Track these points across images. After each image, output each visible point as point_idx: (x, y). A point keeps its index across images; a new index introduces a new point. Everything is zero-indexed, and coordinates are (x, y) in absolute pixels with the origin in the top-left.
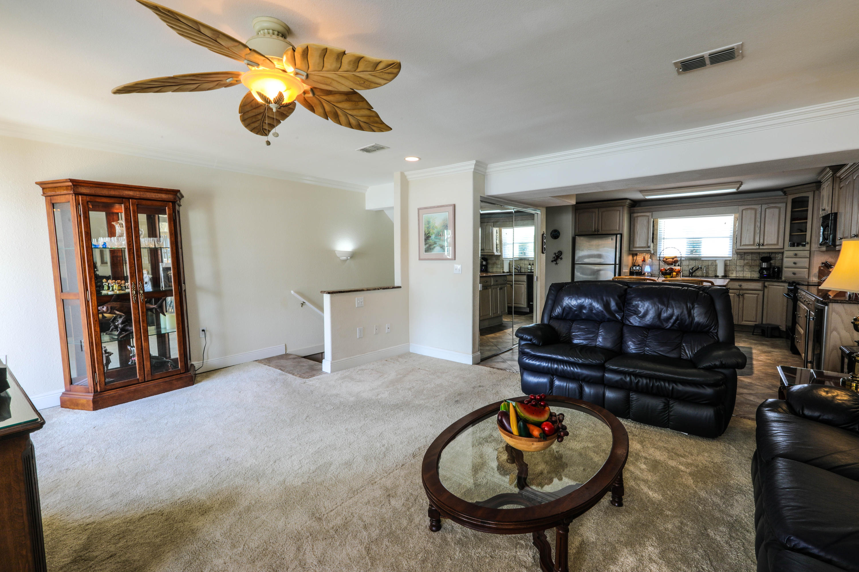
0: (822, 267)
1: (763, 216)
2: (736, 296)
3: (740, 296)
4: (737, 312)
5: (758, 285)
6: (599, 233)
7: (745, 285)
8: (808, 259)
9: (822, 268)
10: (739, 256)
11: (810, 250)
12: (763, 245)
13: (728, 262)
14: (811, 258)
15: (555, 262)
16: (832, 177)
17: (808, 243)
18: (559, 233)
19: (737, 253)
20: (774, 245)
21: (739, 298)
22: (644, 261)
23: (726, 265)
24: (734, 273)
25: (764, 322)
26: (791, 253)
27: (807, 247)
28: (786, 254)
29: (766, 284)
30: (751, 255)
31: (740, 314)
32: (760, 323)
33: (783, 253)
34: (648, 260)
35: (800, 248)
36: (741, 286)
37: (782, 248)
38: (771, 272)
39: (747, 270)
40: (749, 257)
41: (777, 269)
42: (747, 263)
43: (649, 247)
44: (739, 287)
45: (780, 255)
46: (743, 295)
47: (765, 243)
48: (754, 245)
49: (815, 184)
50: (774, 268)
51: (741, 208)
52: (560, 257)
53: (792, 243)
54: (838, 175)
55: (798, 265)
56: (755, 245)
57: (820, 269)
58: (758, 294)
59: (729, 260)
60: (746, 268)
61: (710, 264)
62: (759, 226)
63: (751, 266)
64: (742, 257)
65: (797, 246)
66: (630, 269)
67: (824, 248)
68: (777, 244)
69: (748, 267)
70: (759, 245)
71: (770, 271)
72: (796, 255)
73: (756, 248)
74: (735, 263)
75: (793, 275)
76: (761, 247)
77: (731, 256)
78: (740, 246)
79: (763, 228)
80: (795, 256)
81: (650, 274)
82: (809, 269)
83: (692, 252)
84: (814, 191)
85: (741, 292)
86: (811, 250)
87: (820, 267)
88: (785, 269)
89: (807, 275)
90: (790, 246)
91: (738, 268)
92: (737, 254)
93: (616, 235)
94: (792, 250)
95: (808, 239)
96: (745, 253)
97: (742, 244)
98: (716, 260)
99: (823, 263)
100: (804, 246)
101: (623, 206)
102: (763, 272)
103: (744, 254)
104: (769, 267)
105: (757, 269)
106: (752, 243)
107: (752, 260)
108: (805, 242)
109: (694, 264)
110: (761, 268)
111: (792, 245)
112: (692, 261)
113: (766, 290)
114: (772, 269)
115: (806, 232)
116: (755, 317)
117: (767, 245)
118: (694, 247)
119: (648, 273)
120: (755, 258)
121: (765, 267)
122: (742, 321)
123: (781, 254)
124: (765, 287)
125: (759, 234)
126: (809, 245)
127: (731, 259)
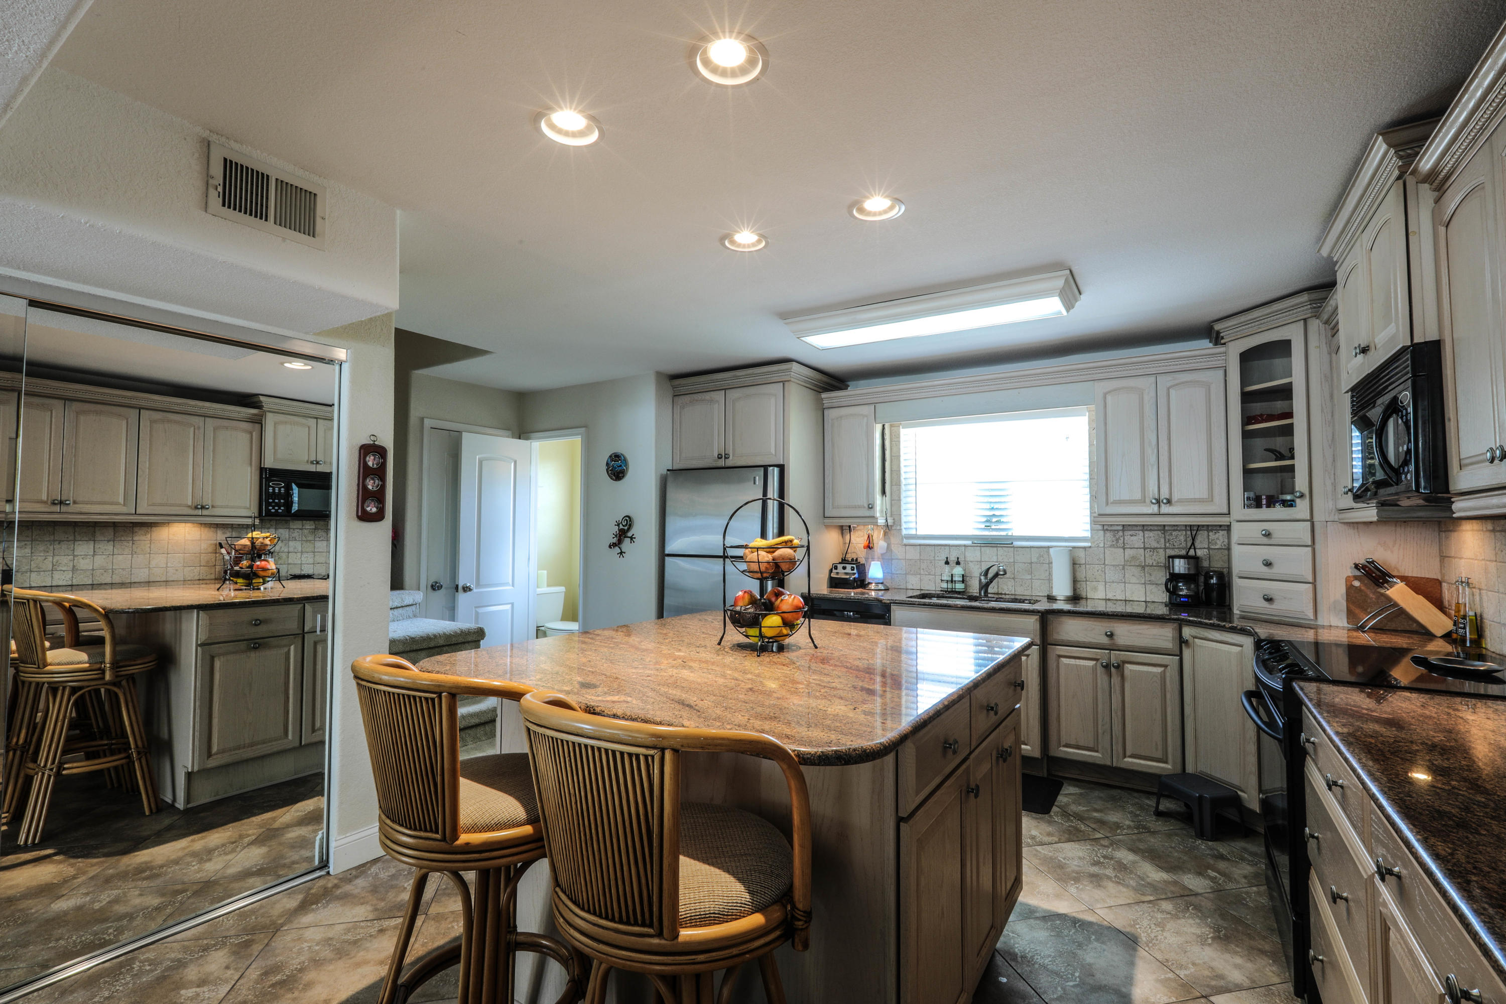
0: (1356, 578)
1: (1162, 412)
2: (1100, 670)
3: (1113, 669)
4: (1108, 725)
5: (1162, 636)
6: (730, 463)
7: (1126, 633)
8: (1309, 549)
9: (1357, 583)
10: (1108, 534)
11: (1311, 521)
12: (1169, 502)
13: (1081, 554)
14: (1317, 546)
15: (617, 550)
16: (1401, 182)
17: (1302, 496)
18: (625, 461)
19: (1106, 528)
20: (1201, 501)
21: (1110, 675)
22: (869, 547)
23: (1074, 564)
24: (1101, 587)
25: (1190, 769)
26: (1254, 531)
27: (1301, 508)
28: (1236, 529)
29: (1187, 632)
30: (1141, 533)
31: (1117, 728)
32: (1179, 770)
33: (1228, 528)
34: (880, 544)
35: (1278, 511)
36: (1111, 636)
37: (1225, 511)
38: (1202, 588)
39: (1134, 580)
40: (1136, 539)
41: (1218, 579)
42: (1134, 558)
43: (871, 507)
44: (1105, 640)
45: (1221, 533)
46: (1119, 667)
47: (1175, 498)
48: (1143, 501)
49: (1305, 297)
50: (1208, 577)
51: (1100, 388)
52: (630, 534)
53: (1252, 495)
54: (1427, 163)
55: (1276, 571)
56: (1148, 500)
57: (1350, 588)
58: (1166, 666)
59: (1085, 548)
60: (1133, 574)
61: (1034, 560)
62: (1154, 442)
63: (1143, 567)
64: (1117, 540)
65: (1268, 506)
66: (831, 571)
67: (1370, 513)
68: (1211, 499)
69: (1136, 571)
70: (1158, 502)
71: (1197, 586)
72: (1268, 535)
73: (1150, 512)
74: (1102, 556)
75: (1266, 604)
76: (1165, 509)
77: (1088, 534)
78: (1107, 504)
79: (1166, 448)
80: (1265, 540)
81: (881, 587)
82: (1314, 583)
83: (989, 522)
84: (1305, 320)
85: (1116, 657)
86: (1315, 519)
87: (1348, 579)
88: (1237, 583)
89: (1311, 605)
90: (1249, 507)
91: (1111, 575)
92: (1103, 530)
93: (766, 468)
94: (1256, 518)
95: (1301, 482)
96: (1125, 527)
97: (1111, 500)
98: (1049, 547)
99: (1356, 566)
100: (1290, 504)
101: (783, 382)
102: (1176, 588)
103: (1123, 530)
104: (1192, 572)
105: (1161, 577)
106: (1138, 496)
107: (1145, 548)
108: (1292, 492)
109: (995, 559)
110: (1170, 574)
111: (1257, 503)
112: (988, 551)
113: (1187, 653)
114: (1202, 579)
115: (1292, 457)
116: (1160, 747)
117: (1180, 501)
118: (992, 509)
119: (877, 584)
120: (1155, 545)
121: (1182, 571)
122: (1125, 757)
123: (1225, 532)
124: (1182, 642)
125: (1156, 467)
126: (1307, 501)
127: (1089, 544)
